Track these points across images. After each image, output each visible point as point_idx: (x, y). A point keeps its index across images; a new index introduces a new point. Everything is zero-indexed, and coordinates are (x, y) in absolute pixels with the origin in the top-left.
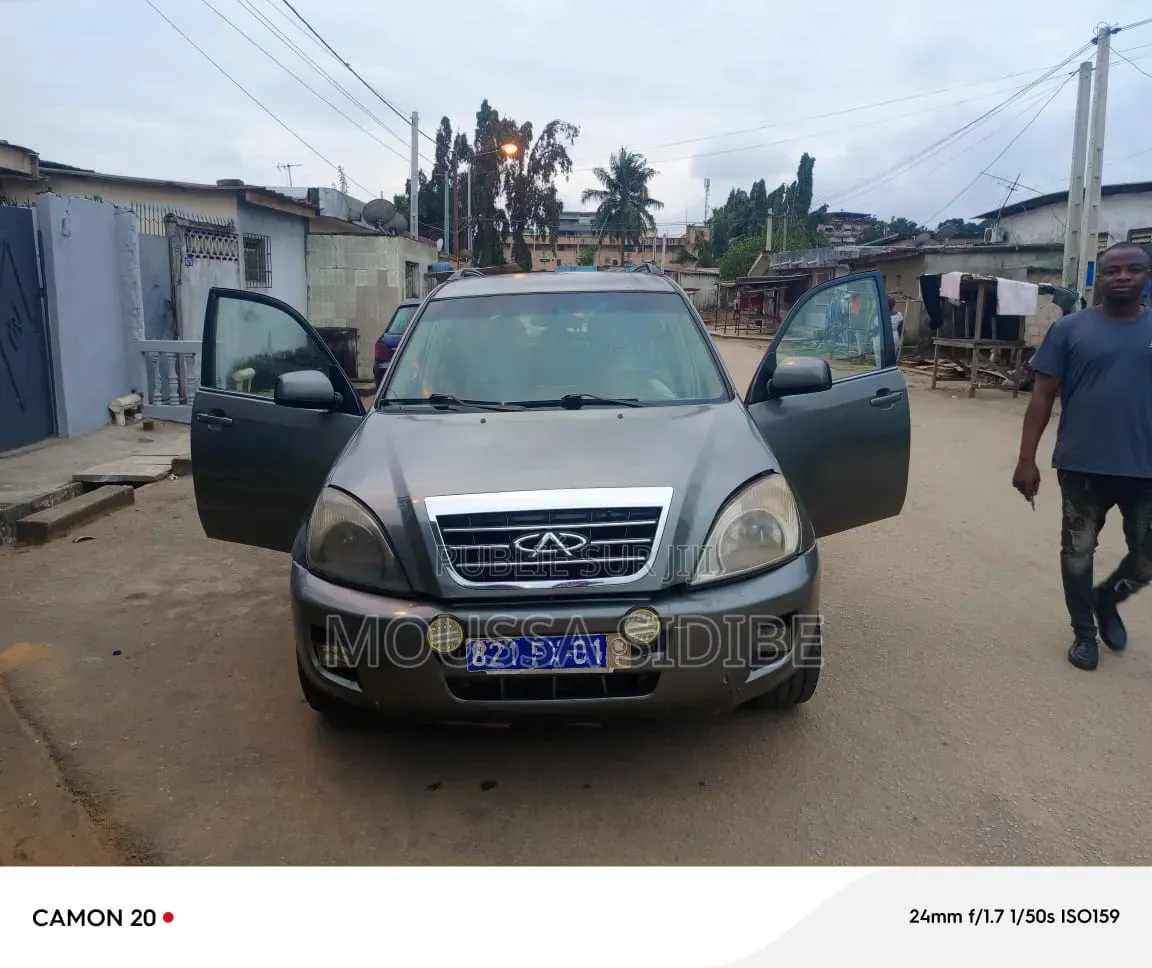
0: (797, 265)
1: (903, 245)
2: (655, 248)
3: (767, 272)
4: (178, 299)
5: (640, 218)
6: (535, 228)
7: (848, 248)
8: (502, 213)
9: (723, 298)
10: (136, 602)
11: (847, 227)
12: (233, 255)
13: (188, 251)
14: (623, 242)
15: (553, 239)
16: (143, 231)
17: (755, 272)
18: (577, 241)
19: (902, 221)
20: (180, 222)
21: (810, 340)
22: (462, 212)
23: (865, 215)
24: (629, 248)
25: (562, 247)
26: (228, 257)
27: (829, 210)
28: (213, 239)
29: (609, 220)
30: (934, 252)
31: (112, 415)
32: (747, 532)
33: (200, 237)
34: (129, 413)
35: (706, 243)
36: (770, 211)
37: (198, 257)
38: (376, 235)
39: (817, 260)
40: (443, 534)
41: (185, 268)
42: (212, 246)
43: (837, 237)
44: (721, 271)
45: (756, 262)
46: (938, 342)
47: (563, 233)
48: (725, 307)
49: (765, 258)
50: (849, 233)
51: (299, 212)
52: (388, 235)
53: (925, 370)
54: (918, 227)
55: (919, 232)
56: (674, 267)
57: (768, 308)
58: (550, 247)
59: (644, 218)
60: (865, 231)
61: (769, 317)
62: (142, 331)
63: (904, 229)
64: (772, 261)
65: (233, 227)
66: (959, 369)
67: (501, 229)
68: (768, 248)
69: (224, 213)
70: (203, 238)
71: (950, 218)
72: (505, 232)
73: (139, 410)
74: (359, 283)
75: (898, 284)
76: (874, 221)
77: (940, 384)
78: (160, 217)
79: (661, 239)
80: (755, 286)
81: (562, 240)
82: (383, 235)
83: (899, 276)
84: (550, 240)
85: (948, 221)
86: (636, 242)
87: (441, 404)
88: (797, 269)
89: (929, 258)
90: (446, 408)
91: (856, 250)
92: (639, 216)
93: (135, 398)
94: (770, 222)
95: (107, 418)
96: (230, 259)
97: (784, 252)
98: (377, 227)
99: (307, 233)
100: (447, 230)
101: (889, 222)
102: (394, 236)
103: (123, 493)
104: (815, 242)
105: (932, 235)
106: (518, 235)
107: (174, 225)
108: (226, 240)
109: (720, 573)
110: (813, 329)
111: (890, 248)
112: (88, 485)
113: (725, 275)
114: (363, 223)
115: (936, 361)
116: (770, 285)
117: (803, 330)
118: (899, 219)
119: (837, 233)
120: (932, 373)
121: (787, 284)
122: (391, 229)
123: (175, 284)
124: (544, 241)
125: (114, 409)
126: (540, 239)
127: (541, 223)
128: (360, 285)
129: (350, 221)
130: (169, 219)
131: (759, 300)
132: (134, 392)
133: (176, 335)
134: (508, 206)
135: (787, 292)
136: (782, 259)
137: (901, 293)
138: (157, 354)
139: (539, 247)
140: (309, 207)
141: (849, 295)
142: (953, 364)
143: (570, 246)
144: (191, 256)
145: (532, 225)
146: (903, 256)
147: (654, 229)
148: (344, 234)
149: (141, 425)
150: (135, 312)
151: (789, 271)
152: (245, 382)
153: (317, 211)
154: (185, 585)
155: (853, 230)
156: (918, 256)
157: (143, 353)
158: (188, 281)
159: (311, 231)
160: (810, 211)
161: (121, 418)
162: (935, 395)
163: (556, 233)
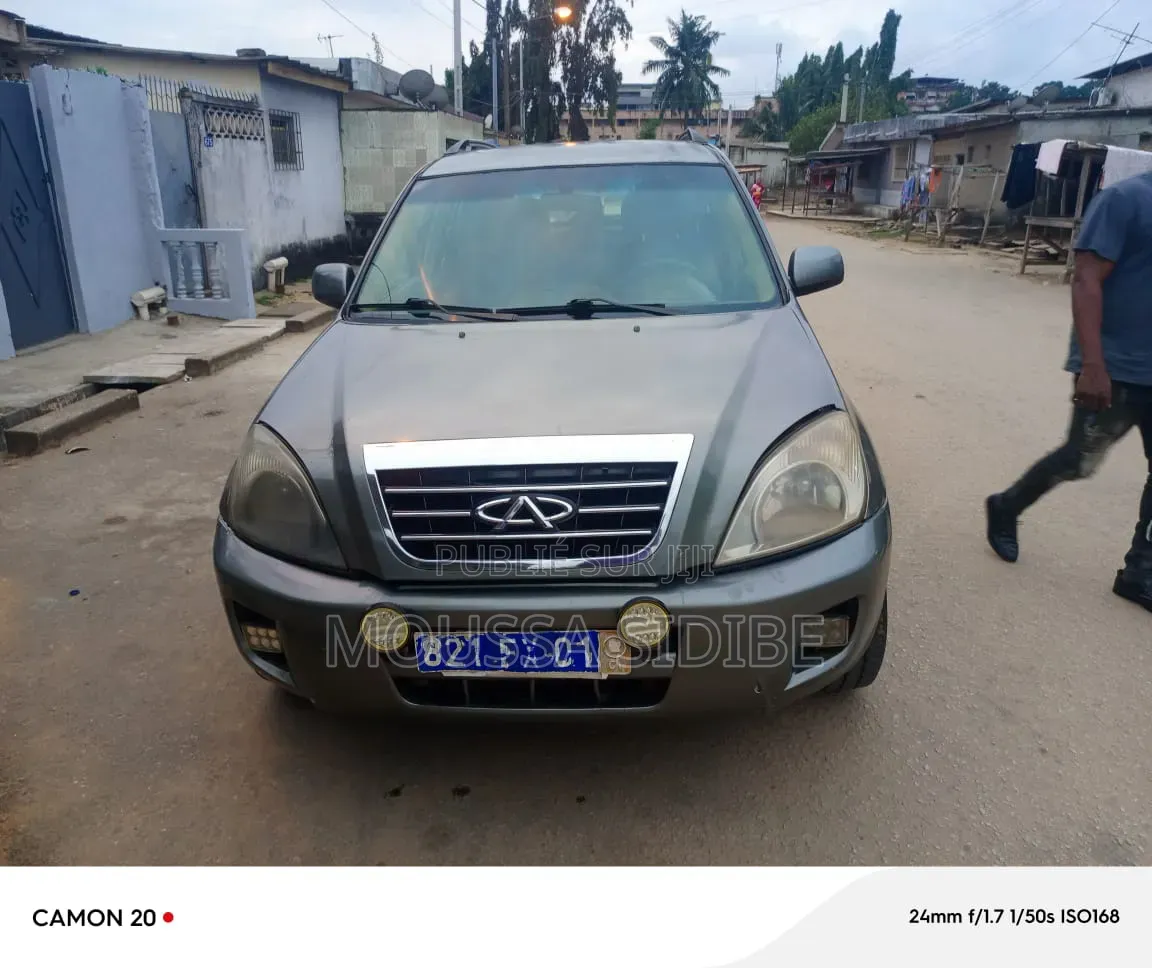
0: (874, 137)
1: (995, 112)
2: (719, 122)
3: (841, 144)
4: (199, 185)
5: (704, 89)
6: (592, 101)
7: (932, 117)
8: (557, 86)
9: (792, 174)
10: (112, 529)
11: (930, 94)
12: (258, 134)
13: (206, 129)
14: (687, 115)
15: (612, 113)
16: (155, 108)
17: (827, 146)
18: (637, 115)
19: (994, 86)
20: (195, 97)
21: (885, 219)
22: (514, 86)
23: (953, 80)
24: (693, 123)
25: (622, 123)
26: (252, 137)
27: (914, 76)
28: (235, 116)
29: (671, 92)
30: (1033, 118)
31: (136, 308)
32: (795, 487)
33: (220, 114)
34: (153, 307)
35: (774, 116)
36: (847, 77)
37: (218, 136)
38: (414, 110)
39: (896, 131)
40: (385, 495)
41: (204, 149)
42: (234, 124)
43: (921, 106)
44: (791, 145)
45: (829, 135)
46: (1030, 221)
47: (623, 107)
48: (793, 185)
49: (839, 131)
50: (932, 101)
51: (329, 85)
52: (427, 110)
53: (1012, 252)
54: (1010, 92)
55: (1012, 98)
56: (740, 142)
57: (840, 185)
58: (609, 122)
59: (708, 88)
60: (950, 99)
61: (840, 195)
62: (161, 219)
63: (996, 94)
64: (845, 134)
65: (257, 103)
66: (1052, 251)
67: (557, 103)
68: (843, 118)
69: (246, 87)
70: (224, 115)
71: (1049, 81)
72: (561, 107)
73: (164, 303)
74: (399, 164)
75: (987, 157)
76: (961, 87)
77: (1030, 269)
78: (174, 91)
79: (727, 112)
80: (827, 162)
81: (622, 115)
82: (421, 109)
83: (989, 147)
84: (608, 115)
85: (1045, 84)
86: (700, 115)
87: (419, 310)
88: (873, 142)
89: (1025, 126)
90: (427, 315)
91: (941, 119)
92: (702, 85)
93: (158, 291)
94: (845, 89)
95: (131, 312)
96: (256, 139)
97: (860, 123)
98: (415, 102)
99: (341, 109)
100: (495, 105)
101: (980, 87)
102: (433, 111)
103: (125, 398)
104: (893, 111)
105: (1030, 100)
106: (575, 110)
107: (189, 101)
108: (250, 118)
109: (753, 548)
110: (888, 208)
111: (981, 115)
112: (98, 386)
113: (794, 150)
114: (400, 97)
115: (1028, 243)
116: (843, 161)
117: (876, 210)
118: (990, 84)
119: (920, 101)
120: (1021, 256)
121: (861, 158)
122: (432, 103)
123: (195, 166)
124: (602, 115)
125: (138, 304)
126: (599, 114)
127: (599, 96)
128: (398, 166)
129: (387, 95)
130: (183, 94)
131: (831, 177)
132: (157, 284)
133: (200, 222)
134: (564, 78)
135: (861, 167)
136: (856, 130)
137: (990, 166)
138: (178, 244)
139: (598, 123)
140: (341, 80)
141: (930, 170)
142: (1044, 246)
143: (631, 121)
144: (210, 136)
145: (589, 97)
146: (995, 124)
147: (719, 100)
148: (380, 109)
149: (165, 320)
150: (152, 197)
151: (864, 144)
152: (278, 272)
153: (350, 84)
154: (169, 507)
155: (938, 97)
156: (1012, 123)
157: (163, 242)
158: (209, 163)
159: (345, 107)
160: (891, 77)
161: (145, 312)
162: (1025, 282)
163: (615, 107)
